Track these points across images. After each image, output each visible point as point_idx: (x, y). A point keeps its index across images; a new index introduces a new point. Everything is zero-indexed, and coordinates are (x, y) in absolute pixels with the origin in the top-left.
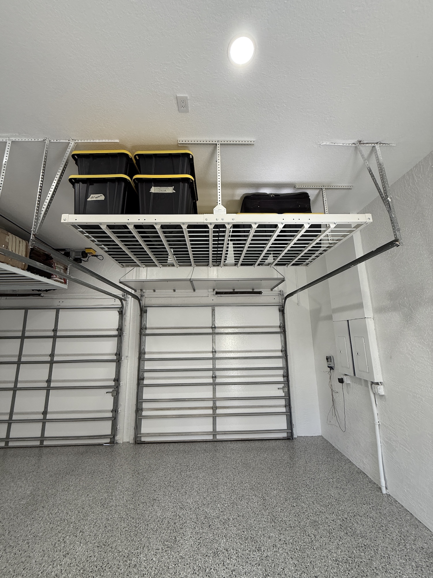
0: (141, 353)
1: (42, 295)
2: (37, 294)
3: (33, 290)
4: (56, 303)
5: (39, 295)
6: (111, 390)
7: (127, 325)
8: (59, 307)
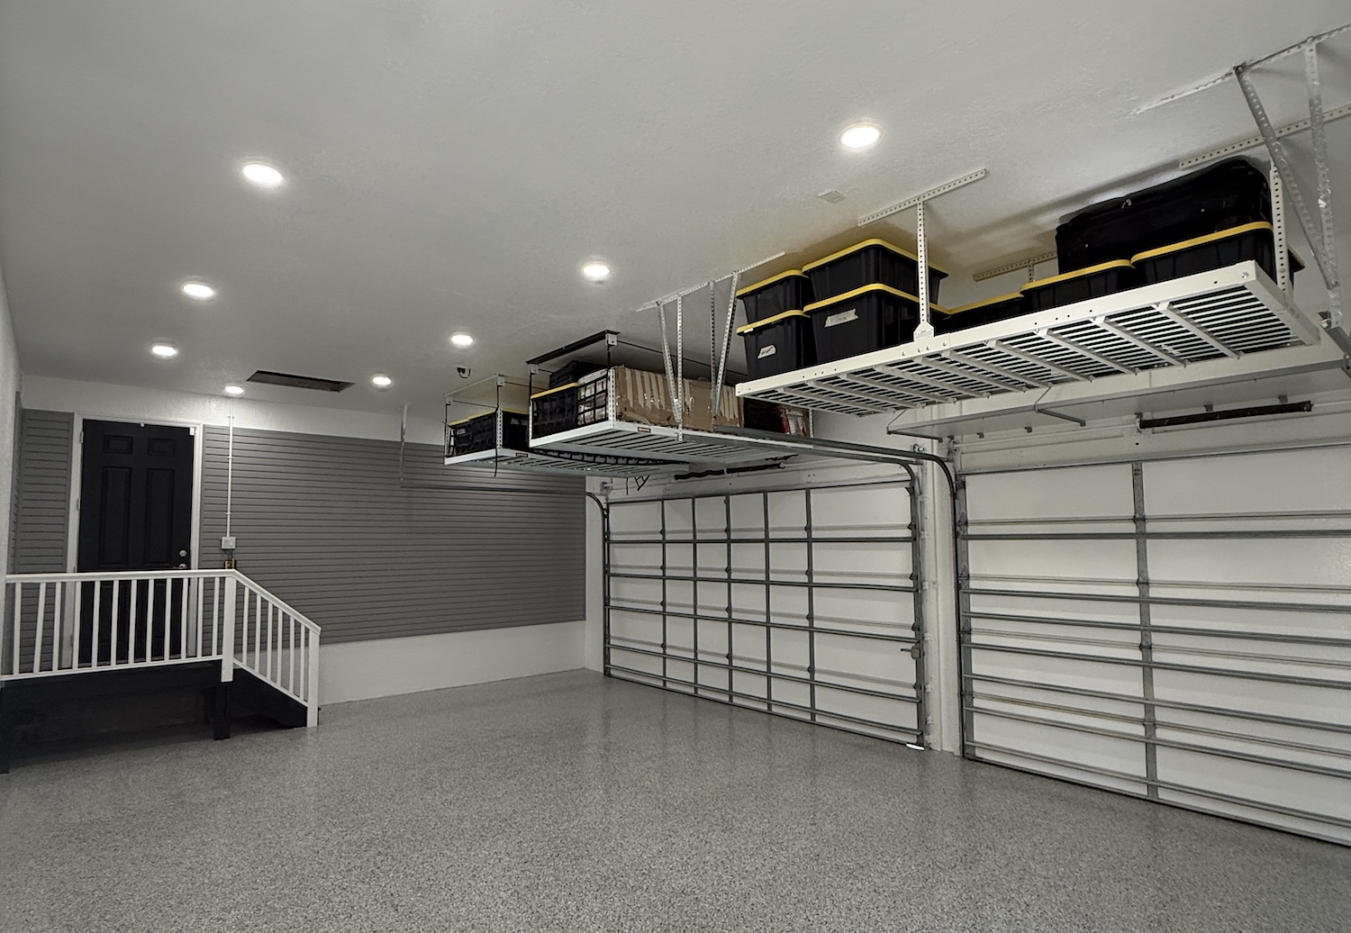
0: (961, 579)
1: (782, 466)
2: (774, 465)
3: (767, 459)
4: (805, 479)
5: (778, 466)
6: (909, 646)
7: (928, 517)
8: (810, 486)
